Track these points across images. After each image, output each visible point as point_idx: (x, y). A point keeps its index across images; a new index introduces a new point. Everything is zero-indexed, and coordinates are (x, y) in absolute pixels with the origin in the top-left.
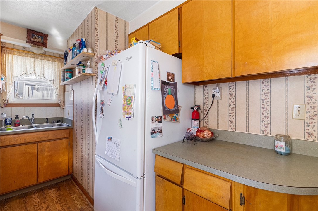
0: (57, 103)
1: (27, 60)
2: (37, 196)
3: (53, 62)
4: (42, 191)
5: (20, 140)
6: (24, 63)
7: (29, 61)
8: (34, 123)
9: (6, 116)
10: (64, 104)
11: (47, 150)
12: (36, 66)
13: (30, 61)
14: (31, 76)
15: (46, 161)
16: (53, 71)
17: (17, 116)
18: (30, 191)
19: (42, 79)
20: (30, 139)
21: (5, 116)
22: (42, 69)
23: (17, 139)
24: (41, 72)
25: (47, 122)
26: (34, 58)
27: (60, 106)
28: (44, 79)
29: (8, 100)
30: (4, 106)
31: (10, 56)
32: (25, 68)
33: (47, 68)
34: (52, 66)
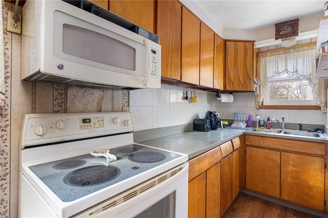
0: (316, 105)
1: (278, 59)
2: (278, 213)
3: (310, 51)
4: (286, 211)
5: (263, 143)
7: (280, 58)
8: (285, 127)
11: (291, 163)
12: (288, 62)
13: (282, 58)
14: (283, 75)
15: (291, 178)
17: (269, 118)
18: (274, 203)
19: (295, 76)
20: (273, 144)
21: (259, 117)
22: (295, 64)
23: (261, 141)
24: (294, 68)
25: (301, 129)
26: (286, 53)
27: (321, 110)
28: (297, 76)
29: (262, 103)
30: (258, 108)
31: (264, 59)
32: (277, 68)
33: (301, 60)
34: (308, 57)
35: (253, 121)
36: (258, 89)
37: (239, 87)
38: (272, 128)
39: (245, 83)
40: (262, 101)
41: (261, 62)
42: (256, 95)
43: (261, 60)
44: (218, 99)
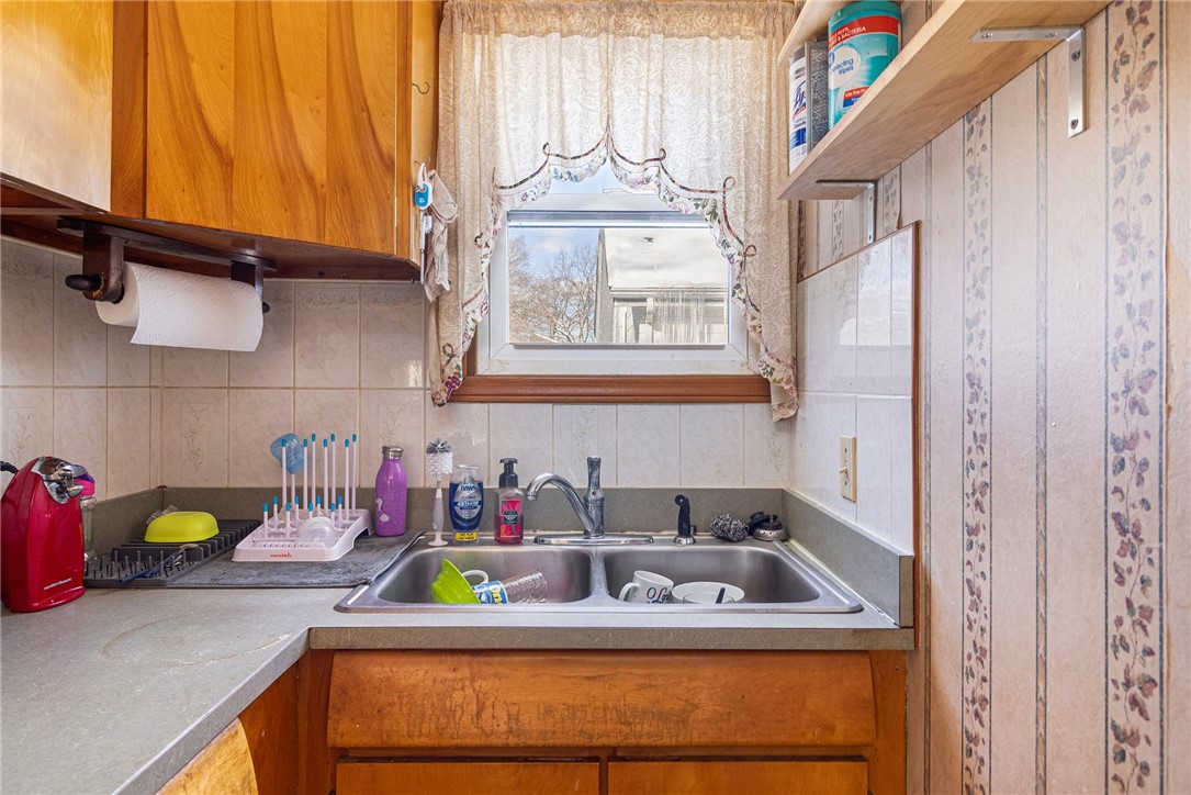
0: (746, 372)
1: (564, 60)
3: (723, 40)
5: (479, 714)
6: (549, 79)
7: (576, 58)
8: (602, 523)
9: (455, 466)
10: (798, 382)
12: (617, 93)
13: (584, 62)
16: (721, 113)
17: (509, 465)
19: (652, 187)
20: (549, 710)
21: (446, 464)
22: (654, 109)
23: (458, 697)
24: (646, 136)
25: (685, 528)
26: (606, 30)
27: (770, 402)
28: (663, 187)
29: (471, 356)
30: (444, 396)
31: (478, 45)
32: (556, 119)
33: (681, 94)
34: (714, 77)
35: (410, 491)
36: (440, 248)
37: (290, 206)
38: (529, 529)
39: (343, 184)
40: (468, 343)
41: (465, 66)
42: (431, 297)
43: (465, 50)
44: (108, 313)
